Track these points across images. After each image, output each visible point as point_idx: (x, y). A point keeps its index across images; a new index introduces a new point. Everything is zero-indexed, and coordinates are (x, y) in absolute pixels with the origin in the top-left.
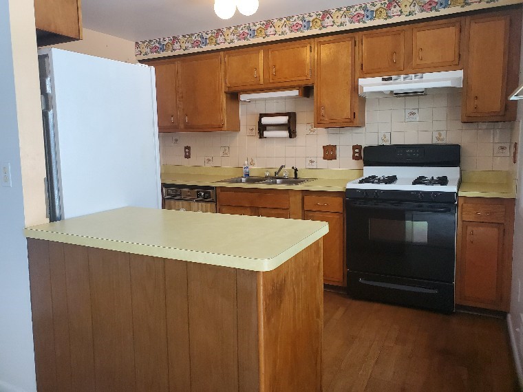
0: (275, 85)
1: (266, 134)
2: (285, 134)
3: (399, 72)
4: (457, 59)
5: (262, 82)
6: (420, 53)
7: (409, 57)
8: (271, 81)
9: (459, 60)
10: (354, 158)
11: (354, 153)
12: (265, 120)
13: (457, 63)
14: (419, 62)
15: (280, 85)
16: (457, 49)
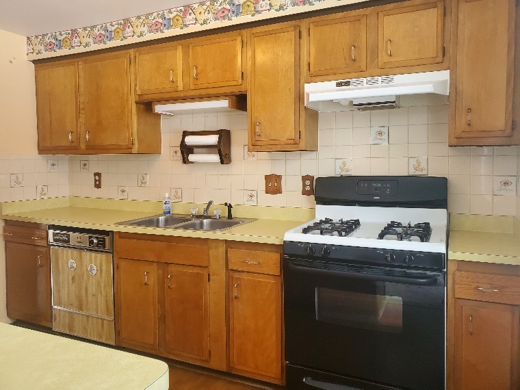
0: (197, 93)
1: (191, 157)
2: (215, 158)
3: (361, 73)
4: (440, 54)
5: (181, 88)
6: (389, 46)
7: (374, 52)
8: (192, 87)
9: (444, 56)
10: (305, 193)
11: (304, 186)
12: (190, 140)
13: (440, 59)
14: (386, 59)
15: (203, 92)
16: (439, 40)
